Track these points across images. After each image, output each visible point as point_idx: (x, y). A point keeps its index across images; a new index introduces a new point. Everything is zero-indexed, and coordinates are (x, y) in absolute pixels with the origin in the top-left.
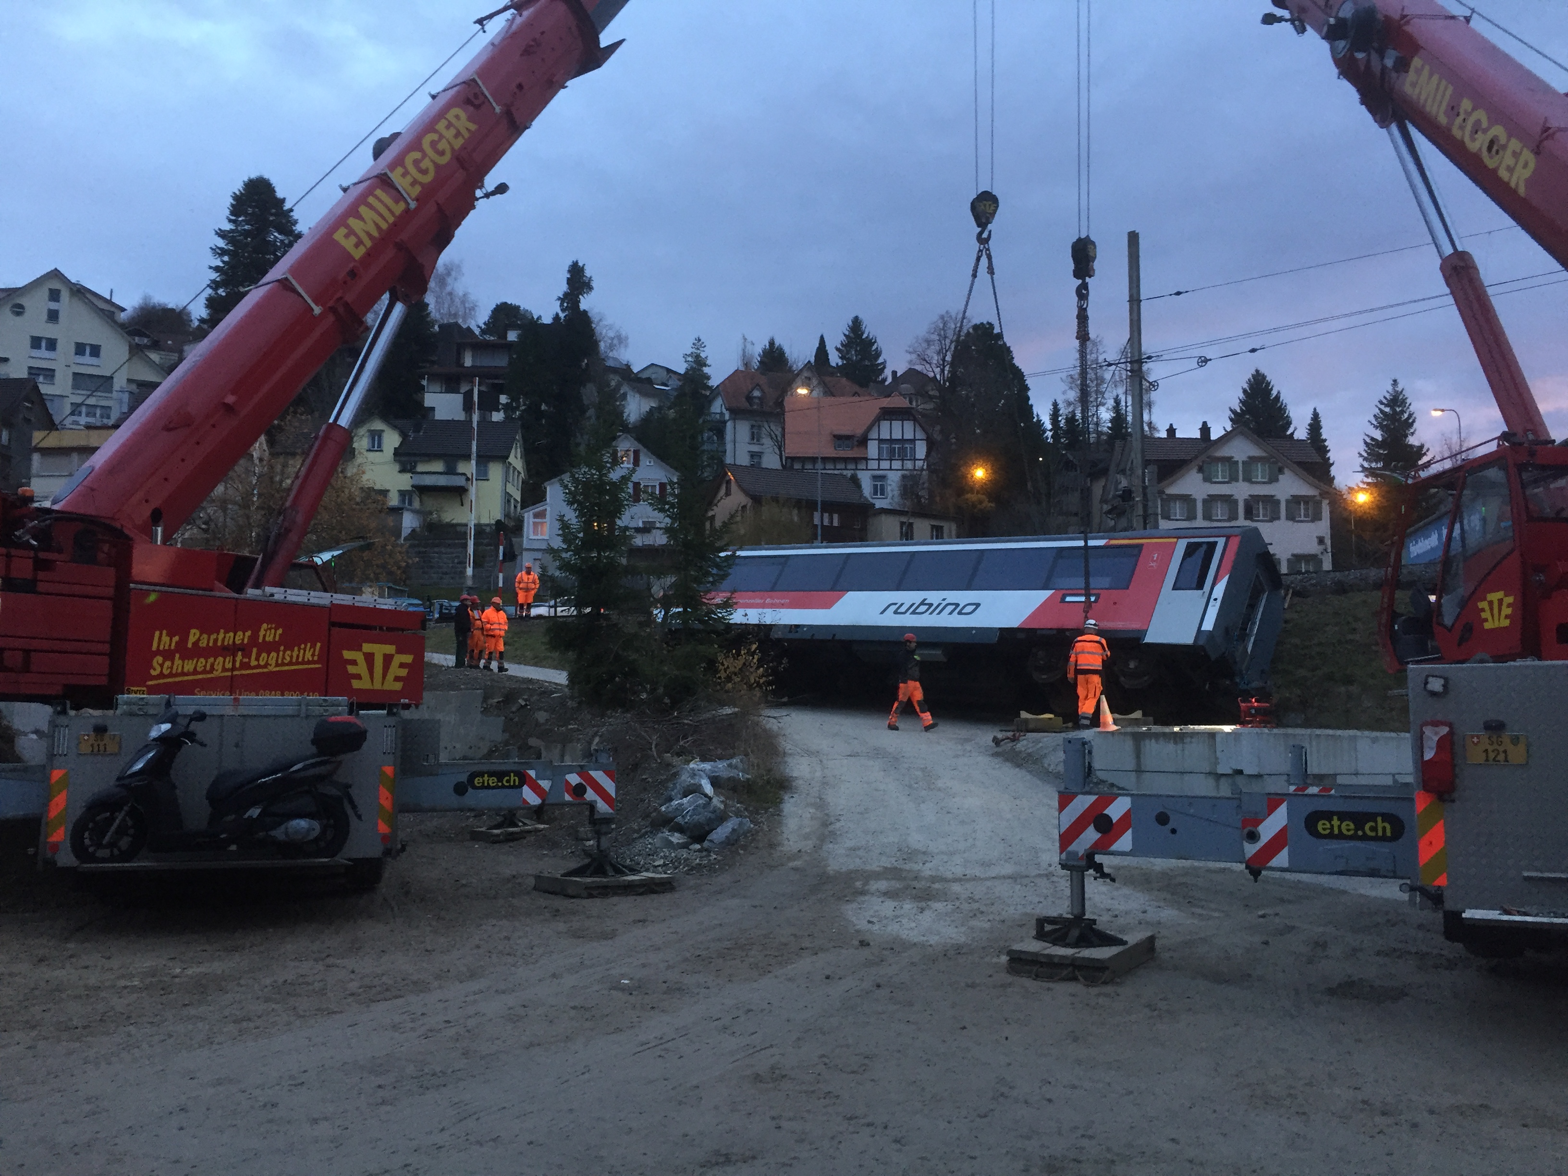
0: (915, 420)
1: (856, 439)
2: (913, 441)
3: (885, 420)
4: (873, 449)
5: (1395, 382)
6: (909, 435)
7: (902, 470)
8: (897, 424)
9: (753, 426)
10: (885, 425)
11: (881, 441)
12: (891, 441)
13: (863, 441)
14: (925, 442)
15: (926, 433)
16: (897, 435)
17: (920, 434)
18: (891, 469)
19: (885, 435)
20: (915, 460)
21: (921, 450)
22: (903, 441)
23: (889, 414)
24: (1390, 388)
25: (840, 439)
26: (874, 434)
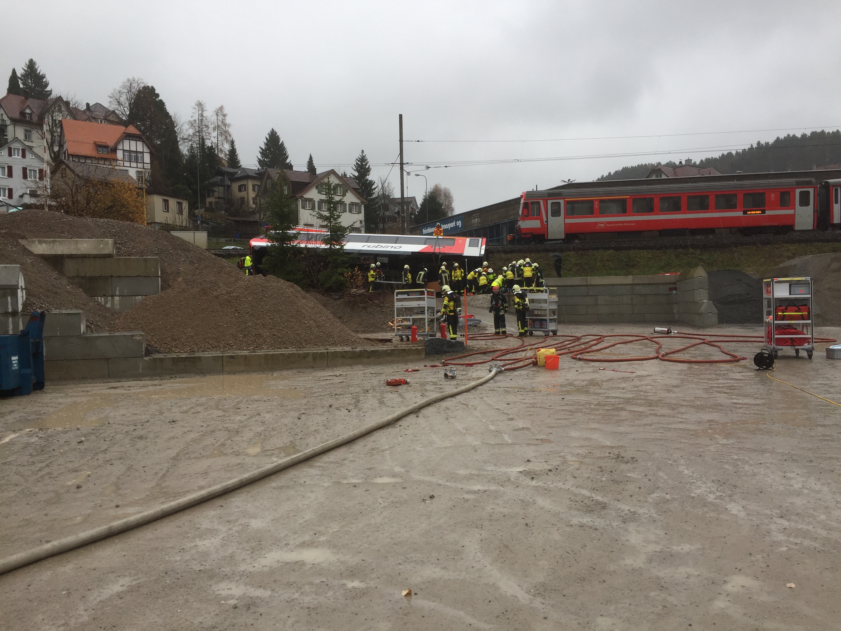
0: (143, 142)
1: (110, 148)
2: (143, 153)
3: (126, 139)
4: (120, 154)
5: (363, 151)
6: (140, 149)
7: (137, 168)
8: (133, 143)
9: (26, 131)
10: (126, 142)
11: (124, 151)
12: (130, 151)
13: (114, 150)
14: (149, 154)
15: (150, 149)
16: (133, 149)
17: (146, 150)
18: (130, 167)
19: (126, 148)
20: (144, 163)
21: (147, 158)
22: (136, 152)
23: (129, 137)
24: (361, 154)
25: (99, 146)
26: (120, 147)
